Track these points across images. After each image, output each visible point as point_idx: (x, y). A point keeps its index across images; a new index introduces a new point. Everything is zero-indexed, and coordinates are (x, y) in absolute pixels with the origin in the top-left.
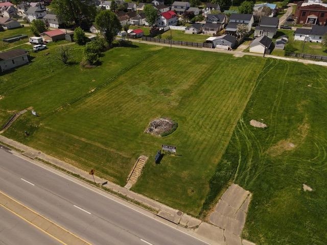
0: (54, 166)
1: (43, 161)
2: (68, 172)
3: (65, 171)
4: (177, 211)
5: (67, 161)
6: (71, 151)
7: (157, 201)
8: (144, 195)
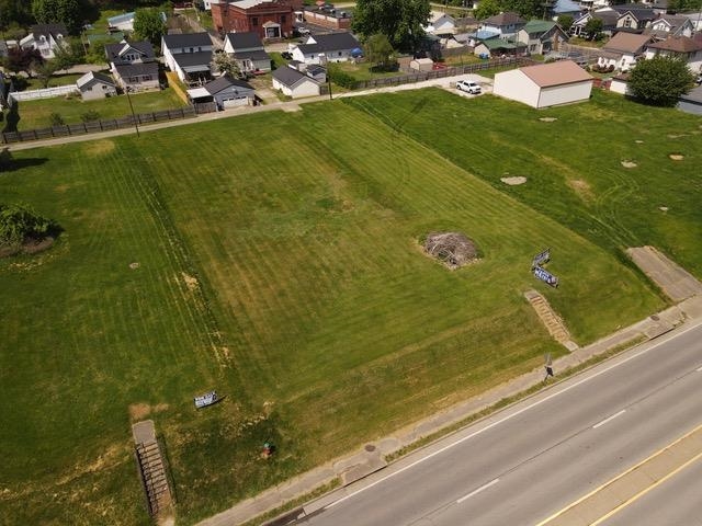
0: (447, 430)
1: (414, 447)
2: (484, 413)
3: (475, 417)
4: (649, 318)
5: (445, 404)
6: (420, 386)
7: (621, 328)
8: (603, 336)
